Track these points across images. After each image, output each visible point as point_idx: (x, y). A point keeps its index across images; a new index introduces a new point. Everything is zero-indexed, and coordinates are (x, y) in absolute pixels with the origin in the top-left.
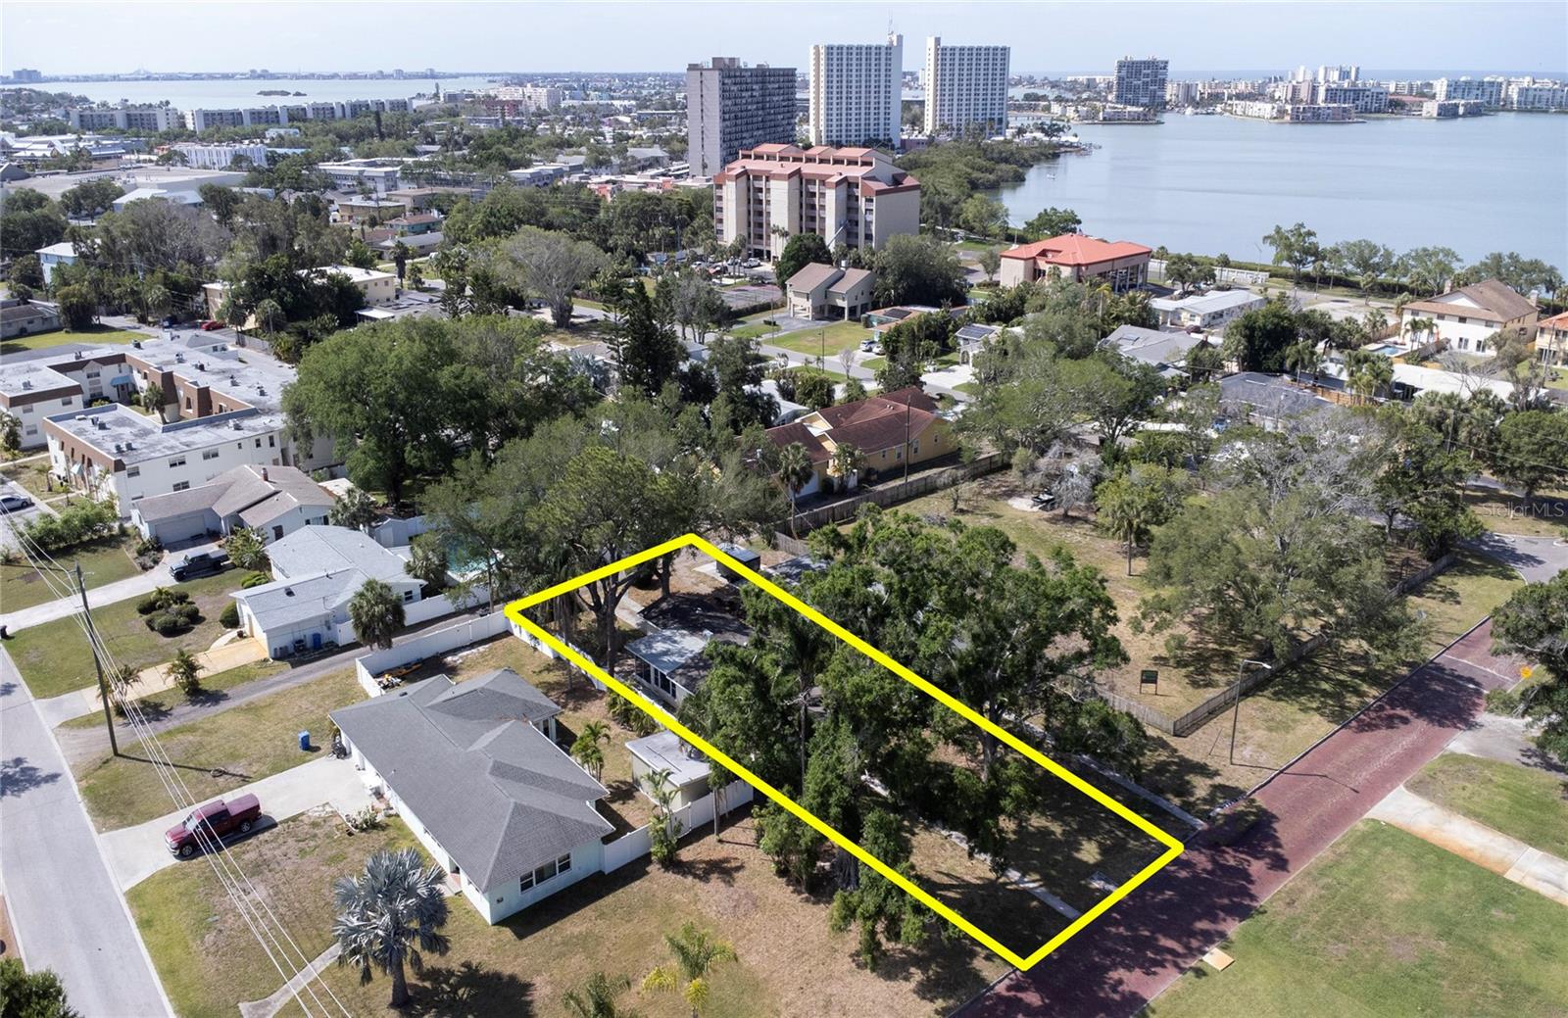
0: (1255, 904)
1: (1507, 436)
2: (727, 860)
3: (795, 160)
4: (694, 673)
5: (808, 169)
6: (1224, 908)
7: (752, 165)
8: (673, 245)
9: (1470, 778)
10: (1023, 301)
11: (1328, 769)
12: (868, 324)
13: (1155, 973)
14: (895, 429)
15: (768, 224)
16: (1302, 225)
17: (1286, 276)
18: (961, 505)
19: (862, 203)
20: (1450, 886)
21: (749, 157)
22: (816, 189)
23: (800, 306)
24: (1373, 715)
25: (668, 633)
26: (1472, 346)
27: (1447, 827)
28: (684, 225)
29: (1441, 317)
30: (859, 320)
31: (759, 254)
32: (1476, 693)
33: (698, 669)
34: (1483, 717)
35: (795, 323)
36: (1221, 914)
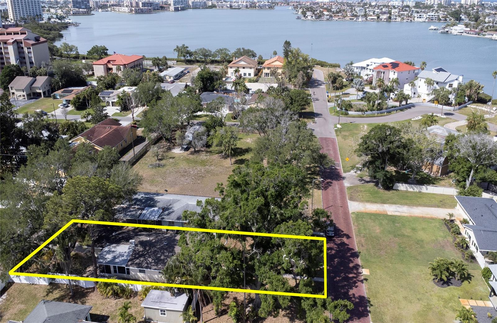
0: (355, 251)
6: (350, 256)
9: (357, 192)
11: (331, 203)
12: (55, 98)
13: (357, 286)
16: (184, 45)
17: (181, 61)
18: (160, 157)
19: (26, 50)
20: (383, 222)
24: (324, 184)
26: (247, 75)
27: (367, 207)
29: (238, 68)
30: (50, 97)
32: (336, 169)
33: (137, 258)
34: (344, 175)
35: (20, 103)
36: (352, 259)
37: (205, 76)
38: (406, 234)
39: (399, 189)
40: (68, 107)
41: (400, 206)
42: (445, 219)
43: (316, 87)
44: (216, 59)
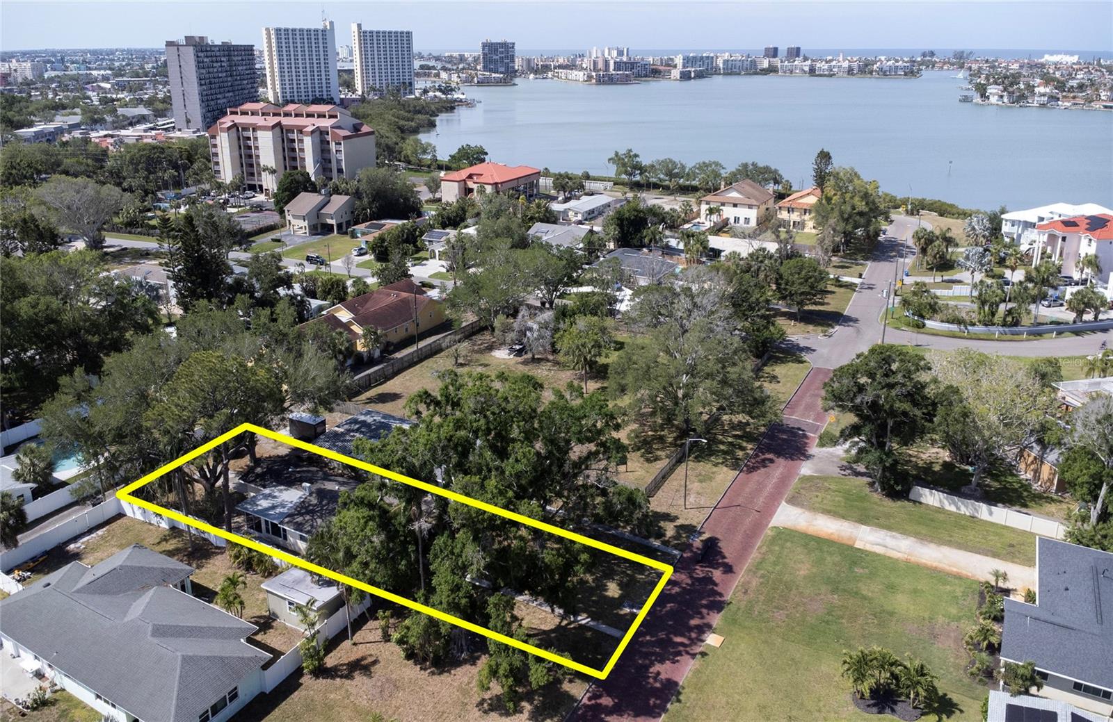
0: (723, 599)
1: (785, 275)
2: (363, 658)
3: (275, 115)
4: (299, 519)
5: (286, 121)
6: (706, 607)
7: (240, 119)
8: (178, 184)
9: (818, 489)
10: (464, 210)
11: (740, 500)
12: (354, 236)
13: (678, 661)
14: (401, 311)
15: (258, 164)
16: (630, 151)
17: (623, 184)
18: (461, 361)
19: (333, 146)
20: (829, 558)
21: (236, 113)
22: (295, 136)
23: (297, 226)
24: (753, 461)
25: (267, 491)
26: (742, 221)
27: (815, 522)
28: (186, 168)
29: (723, 204)
30: (346, 233)
31: (252, 188)
32: (805, 436)
33: (302, 515)
34: (813, 450)
35: (296, 239)
36: (704, 611)
37: (627, 215)
38: (864, 593)
39: (923, 500)
40: (365, 254)
41: (898, 535)
42: (987, 582)
43: (888, 259)
44: (694, 183)
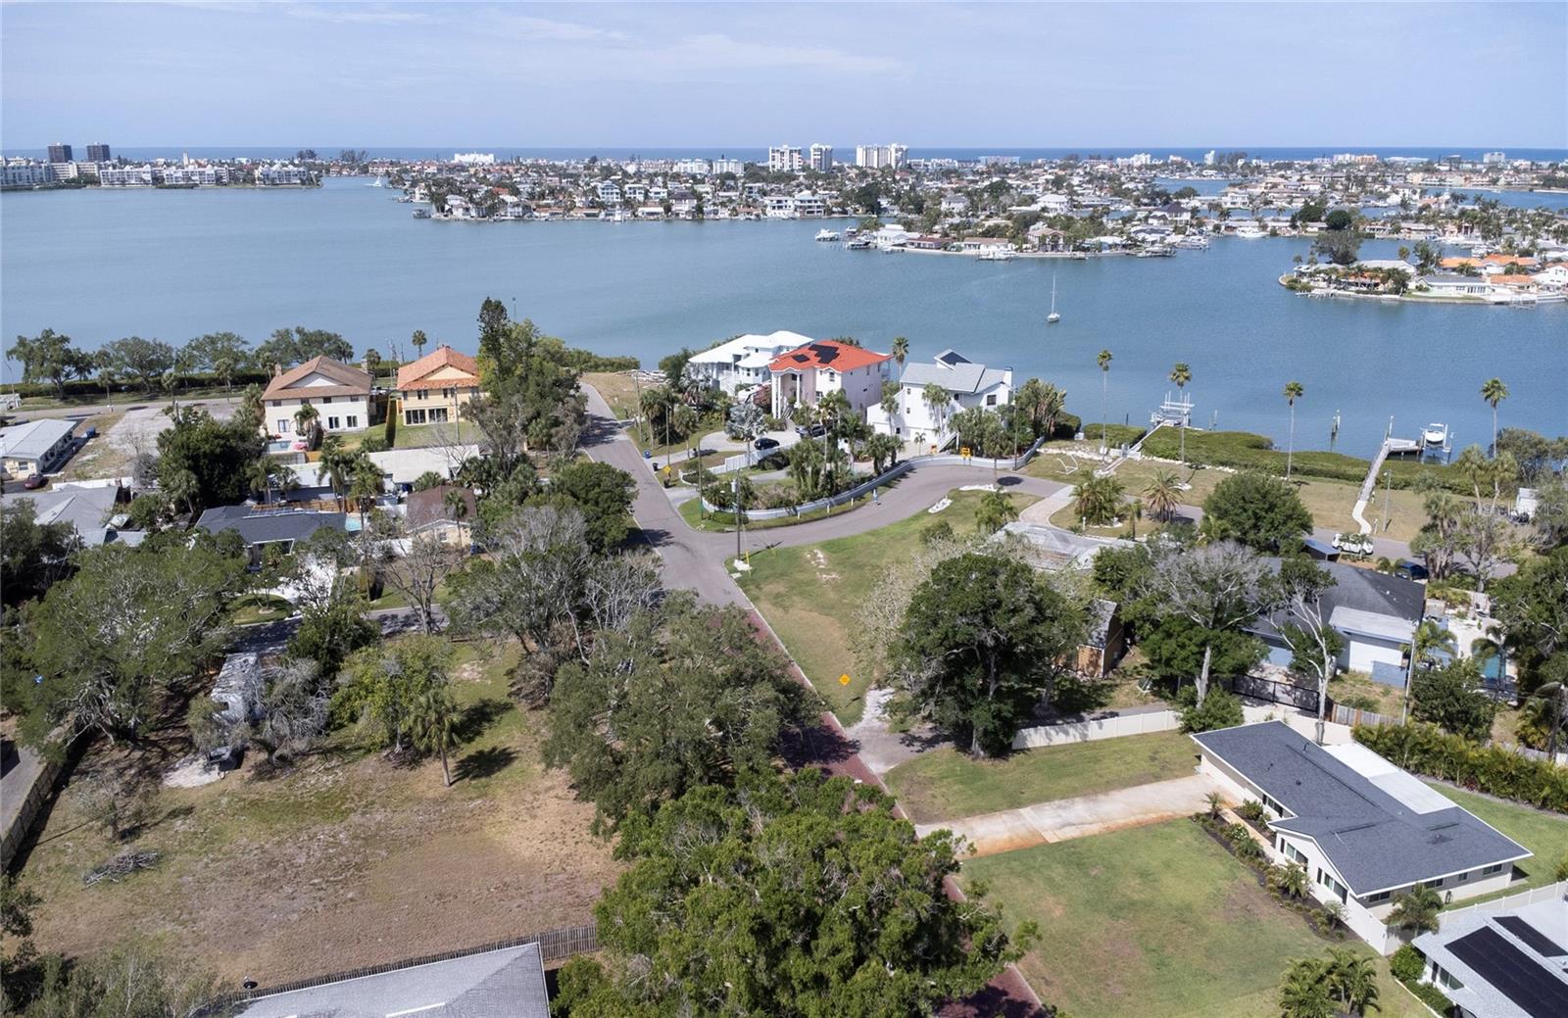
0: (1036, 1008)
9: (922, 785)
16: (51, 332)
17: (39, 394)
20: (1053, 875)
26: (343, 423)
29: (305, 401)
34: (849, 734)
38: (1136, 898)
39: (1029, 745)
41: (1063, 803)
42: (1198, 816)
43: (599, 439)
44: (195, 372)
